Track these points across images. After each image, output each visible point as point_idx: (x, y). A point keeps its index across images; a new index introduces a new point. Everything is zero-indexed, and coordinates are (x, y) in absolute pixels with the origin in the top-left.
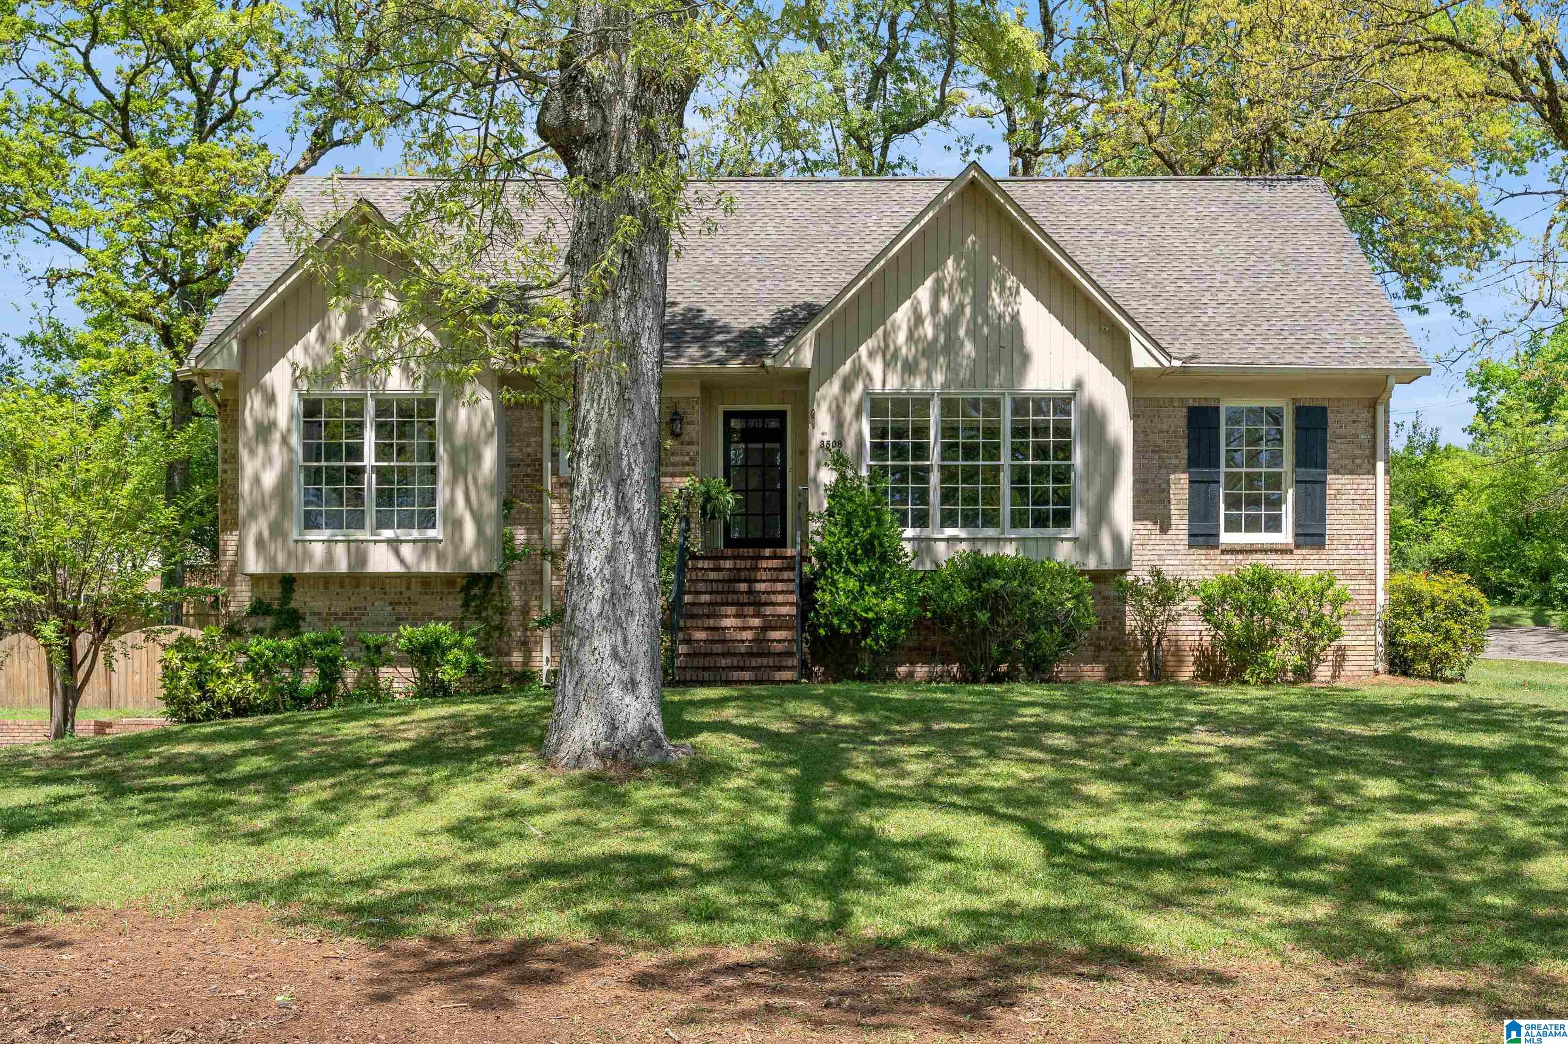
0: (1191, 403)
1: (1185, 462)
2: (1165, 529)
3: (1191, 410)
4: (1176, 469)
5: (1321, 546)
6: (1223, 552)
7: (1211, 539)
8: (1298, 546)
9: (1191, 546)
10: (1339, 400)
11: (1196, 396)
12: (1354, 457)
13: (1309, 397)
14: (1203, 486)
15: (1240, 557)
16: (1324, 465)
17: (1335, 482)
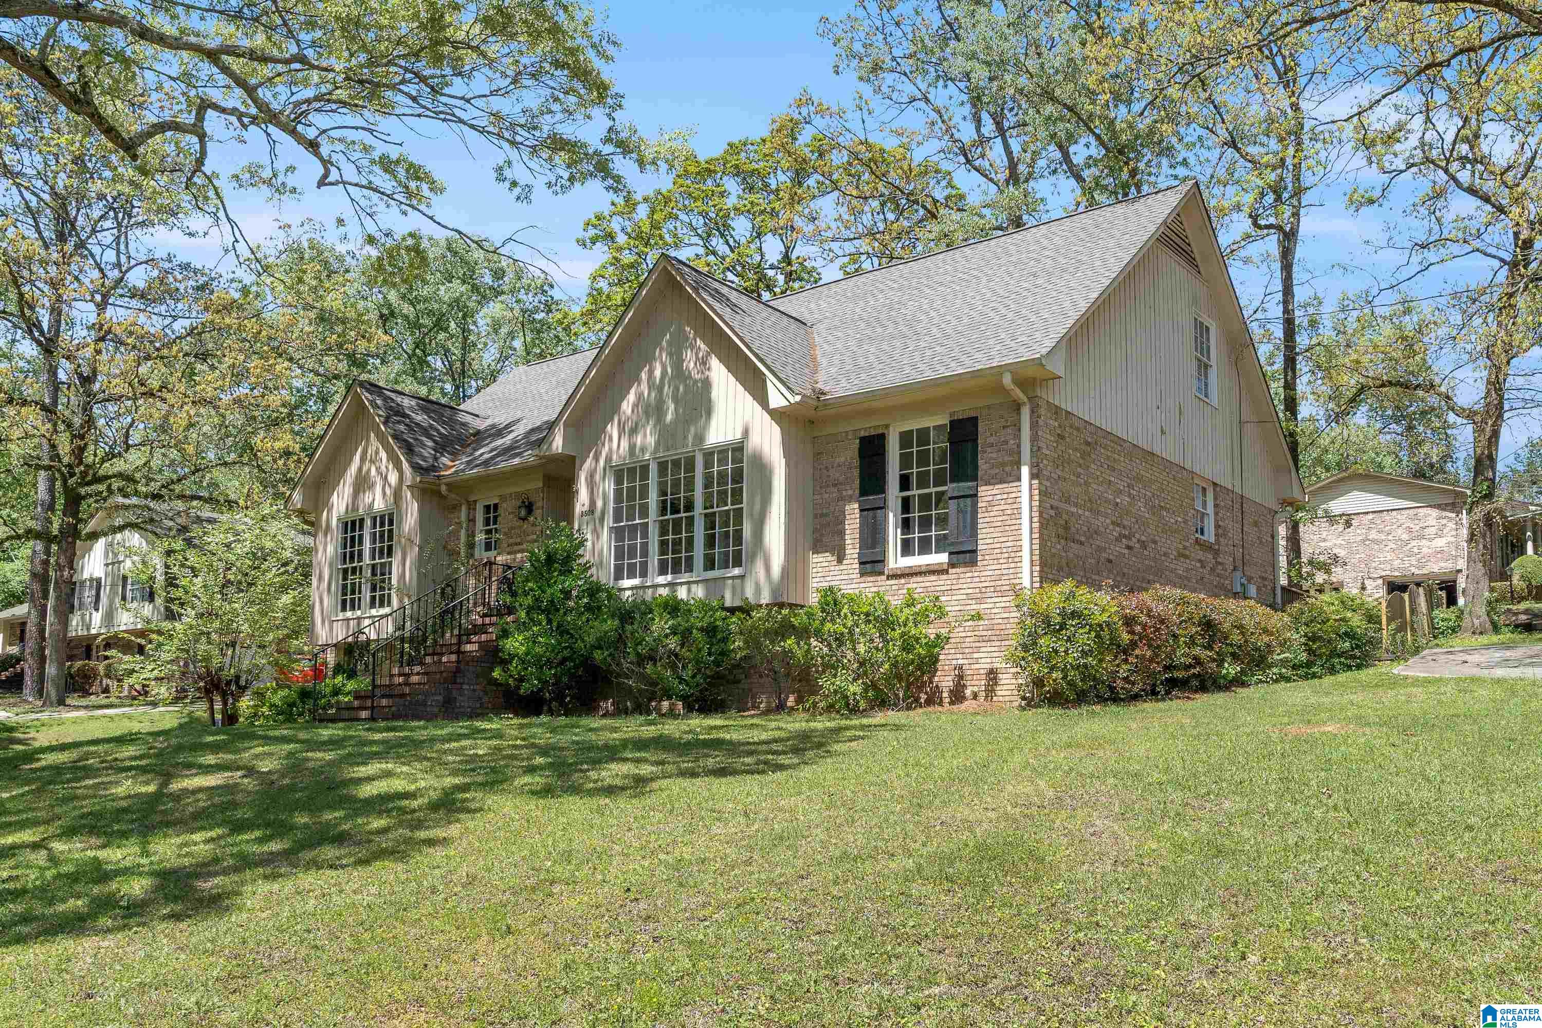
0: (863, 434)
1: (857, 492)
2: (840, 560)
3: (862, 439)
4: (850, 499)
5: (973, 563)
6: (889, 577)
7: (878, 567)
8: (952, 565)
9: (862, 574)
10: (989, 407)
11: (867, 427)
12: (1003, 464)
13: (963, 410)
14: (871, 513)
15: (903, 581)
16: (975, 478)
17: (986, 493)
